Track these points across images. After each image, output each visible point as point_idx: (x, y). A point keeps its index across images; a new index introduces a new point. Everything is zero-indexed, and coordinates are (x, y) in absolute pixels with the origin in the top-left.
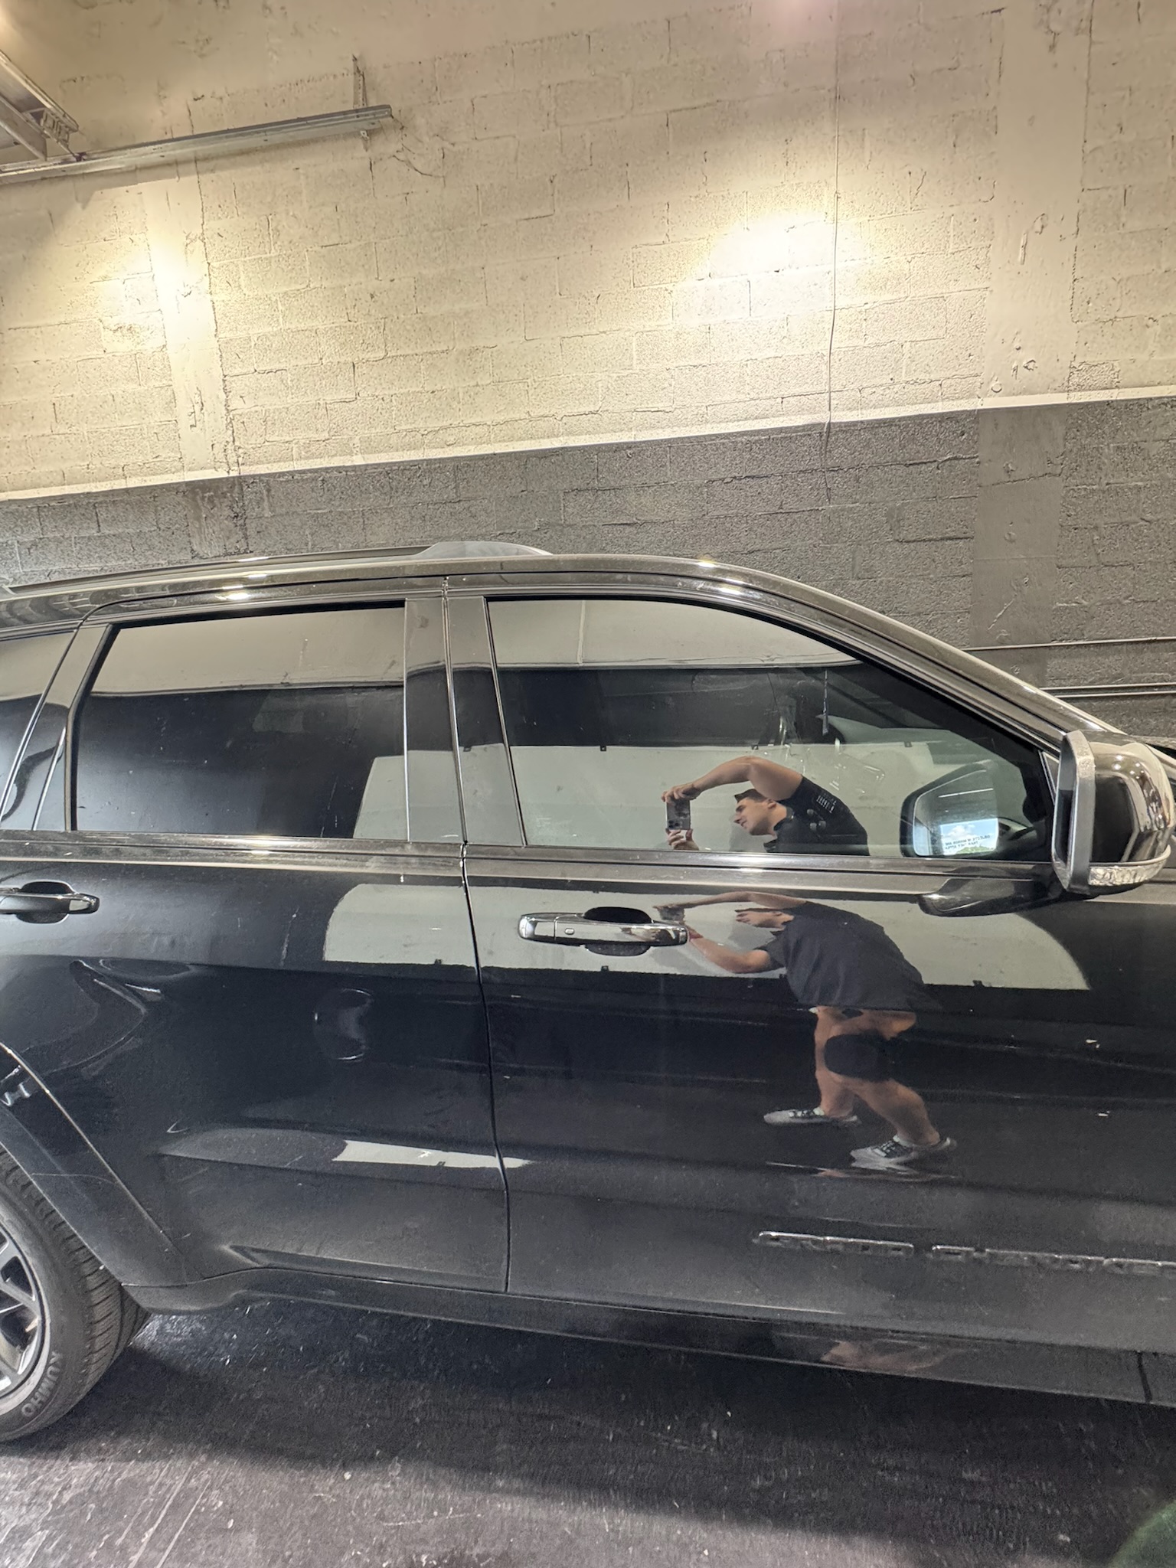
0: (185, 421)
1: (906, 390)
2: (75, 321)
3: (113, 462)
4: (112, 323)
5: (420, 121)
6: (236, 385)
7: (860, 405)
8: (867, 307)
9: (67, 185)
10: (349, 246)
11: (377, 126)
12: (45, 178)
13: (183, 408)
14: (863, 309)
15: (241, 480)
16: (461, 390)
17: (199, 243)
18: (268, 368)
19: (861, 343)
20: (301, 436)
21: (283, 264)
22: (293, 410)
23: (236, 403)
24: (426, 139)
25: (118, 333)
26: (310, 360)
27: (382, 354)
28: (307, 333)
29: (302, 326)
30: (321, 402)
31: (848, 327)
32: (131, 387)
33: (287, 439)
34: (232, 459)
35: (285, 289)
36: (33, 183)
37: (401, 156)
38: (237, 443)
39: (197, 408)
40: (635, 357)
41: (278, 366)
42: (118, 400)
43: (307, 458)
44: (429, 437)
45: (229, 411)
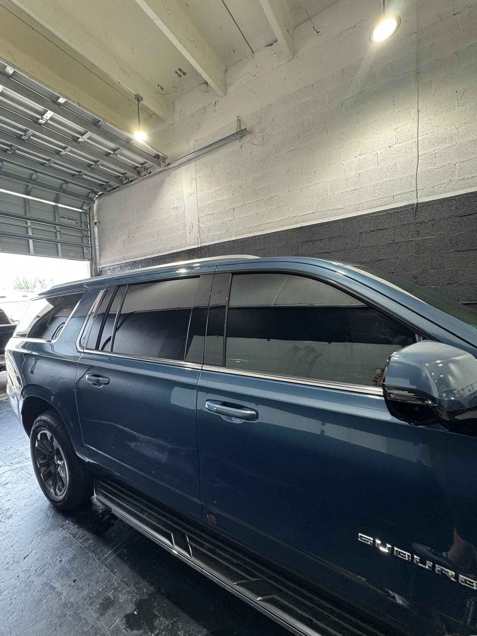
0: (188, 232)
1: (458, 183)
2: (165, 208)
3: (170, 246)
4: (172, 207)
5: (256, 129)
6: (201, 220)
7: (433, 193)
8: (435, 152)
9: (165, 172)
10: (234, 173)
11: (243, 135)
12: (160, 172)
13: (188, 228)
14: (433, 153)
15: (201, 248)
16: (266, 212)
17: (195, 180)
18: (210, 213)
19: (433, 167)
20: (218, 233)
21: (215, 182)
22: (216, 225)
23: (201, 225)
24: (258, 134)
25: (174, 210)
26: (221, 209)
27: (242, 204)
28: (221, 201)
29: (220, 199)
30: (224, 221)
31: (425, 162)
32: (176, 224)
33: (214, 234)
34: (199, 242)
35: (216, 189)
36: (158, 173)
37: (250, 142)
38: (201, 237)
39: (191, 228)
40: (329, 190)
41: (212, 212)
42: (173, 228)
43: (219, 239)
44: (256, 228)
45: (199, 228)
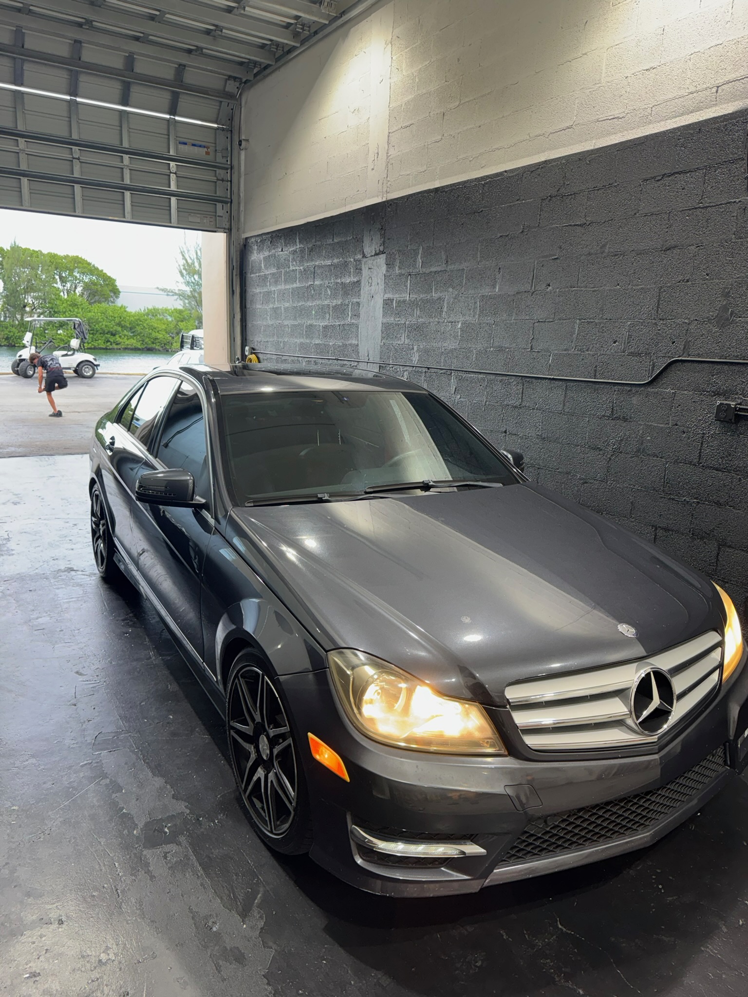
0: (370, 166)
2: (341, 110)
3: (342, 197)
4: (352, 108)
6: (392, 139)
10: (452, 26)
13: (371, 157)
15: (386, 203)
16: (494, 122)
17: (390, 45)
18: (407, 124)
20: (414, 170)
21: (422, 49)
22: (413, 152)
23: (391, 151)
25: (354, 114)
26: (424, 115)
27: (457, 103)
28: (426, 96)
29: (424, 91)
30: (426, 144)
32: (354, 147)
33: (409, 173)
34: (385, 190)
35: (420, 67)
38: (388, 179)
39: (376, 156)
40: (604, 71)
41: (410, 122)
42: (349, 156)
43: (414, 185)
44: (473, 162)
45: (388, 157)
